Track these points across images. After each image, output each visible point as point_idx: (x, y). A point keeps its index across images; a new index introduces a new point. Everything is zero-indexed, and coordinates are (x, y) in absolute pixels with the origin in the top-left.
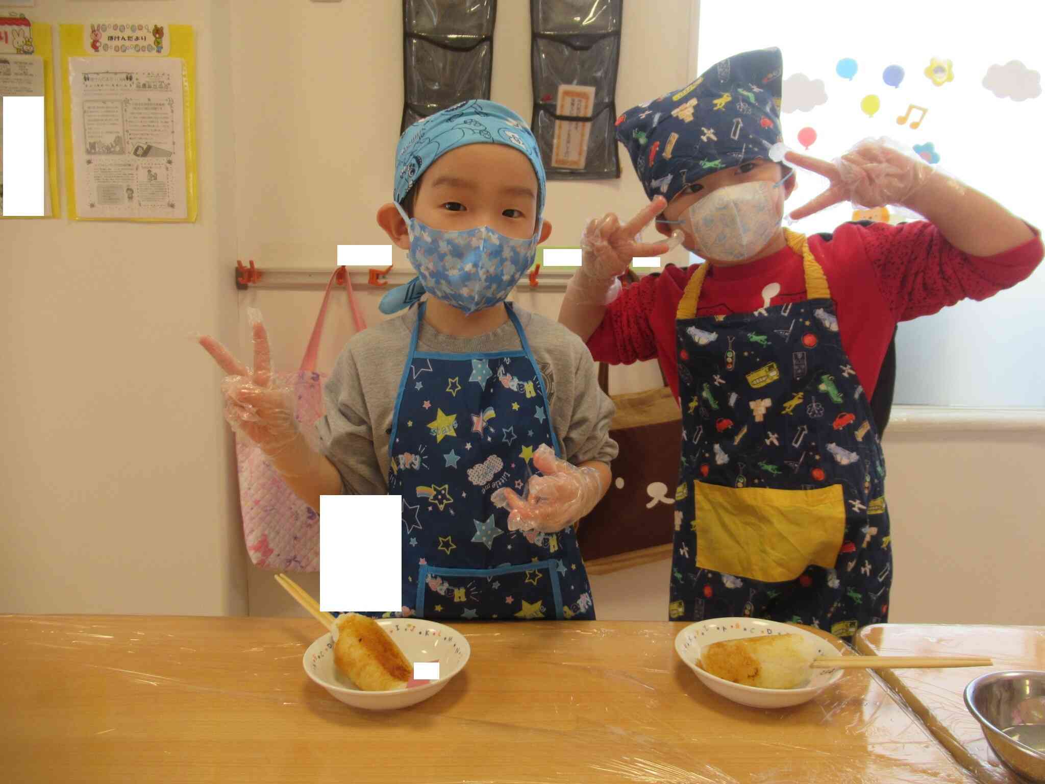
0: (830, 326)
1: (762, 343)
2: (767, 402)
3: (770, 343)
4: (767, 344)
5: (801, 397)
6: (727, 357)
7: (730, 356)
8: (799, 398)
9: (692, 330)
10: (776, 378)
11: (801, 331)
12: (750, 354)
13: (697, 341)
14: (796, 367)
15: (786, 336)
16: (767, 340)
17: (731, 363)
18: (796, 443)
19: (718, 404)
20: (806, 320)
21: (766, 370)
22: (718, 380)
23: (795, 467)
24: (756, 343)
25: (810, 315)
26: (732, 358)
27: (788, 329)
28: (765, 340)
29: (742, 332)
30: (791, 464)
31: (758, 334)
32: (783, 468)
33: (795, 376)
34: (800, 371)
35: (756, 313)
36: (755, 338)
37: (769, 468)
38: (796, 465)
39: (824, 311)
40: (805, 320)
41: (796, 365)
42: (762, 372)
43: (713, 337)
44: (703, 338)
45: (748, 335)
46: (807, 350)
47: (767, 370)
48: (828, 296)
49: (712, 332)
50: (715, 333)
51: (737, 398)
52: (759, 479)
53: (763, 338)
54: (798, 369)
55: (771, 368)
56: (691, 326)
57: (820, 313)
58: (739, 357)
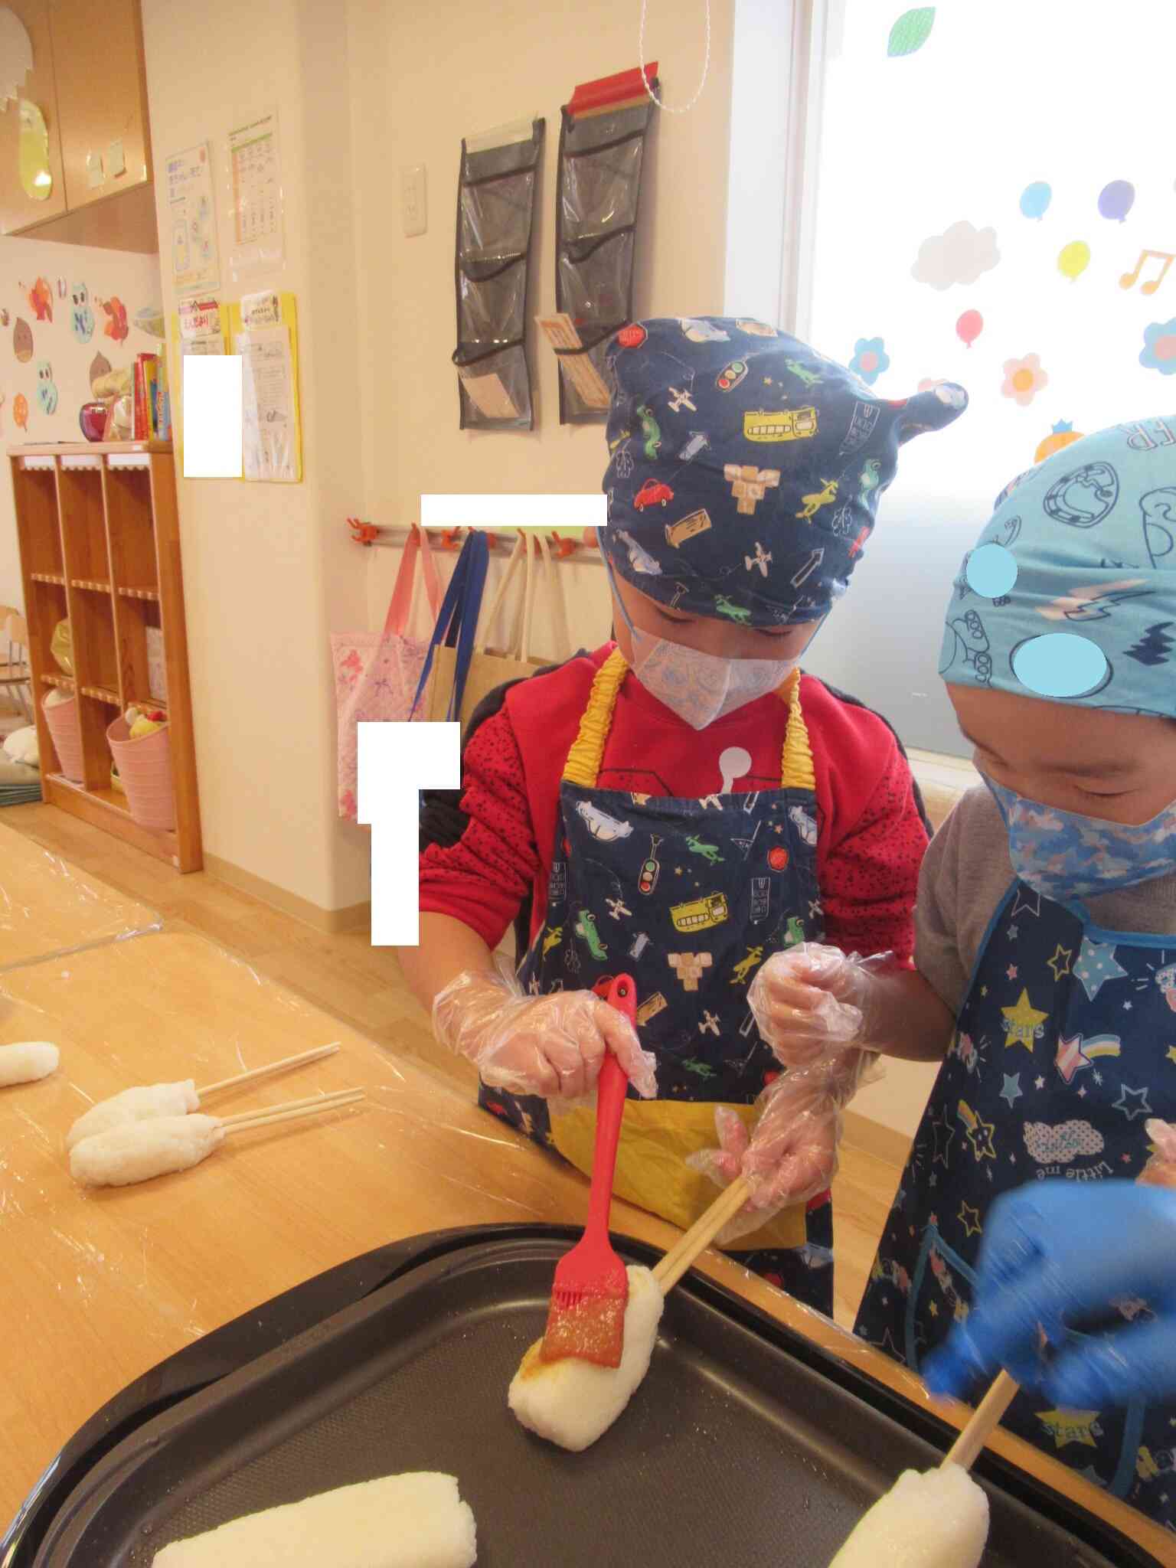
0: (807, 836)
1: (708, 857)
2: (705, 959)
3: (721, 859)
4: (716, 861)
5: (759, 953)
6: (645, 870)
7: (650, 871)
8: (756, 956)
9: (586, 809)
10: (722, 918)
11: (768, 841)
12: (684, 871)
13: (593, 829)
14: (754, 902)
15: (745, 849)
16: (718, 853)
17: (651, 883)
18: (745, 1029)
19: (607, 951)
20: (778, 825)
21: (707, 905)
22: (619, 909)
23: (739, 1068)
24: (699, 855)
25: (783, 817)
26: (653, 873)
27: (751, 836)
28: (716, 853)
29: (676, 833)
30: (734, 1064)
31: (703, 841)
32: (720, 1069)
33: (751, 917)
34: (758, 909)
35: (703, 803)
36: (697, 847)
37: (698, 1068)
38: (741, 1065)
39: (803, 811)
40: (775, 824)
41: (755, 898)
42: (700, 907)
43: (624, 829)
44: (606, 827)
45: (687, 839)
46: (771, 874)
47: (710, 905)
48: (812, 787)
49: (623, 821)
50: (627, 823)
51: (647, 944)
52: (680, 1086)
53: (712, 848)
54: (756, 907)
55: (716, 902)
56: (586, 801)
57: (797, 813)
58: (665, 875)
